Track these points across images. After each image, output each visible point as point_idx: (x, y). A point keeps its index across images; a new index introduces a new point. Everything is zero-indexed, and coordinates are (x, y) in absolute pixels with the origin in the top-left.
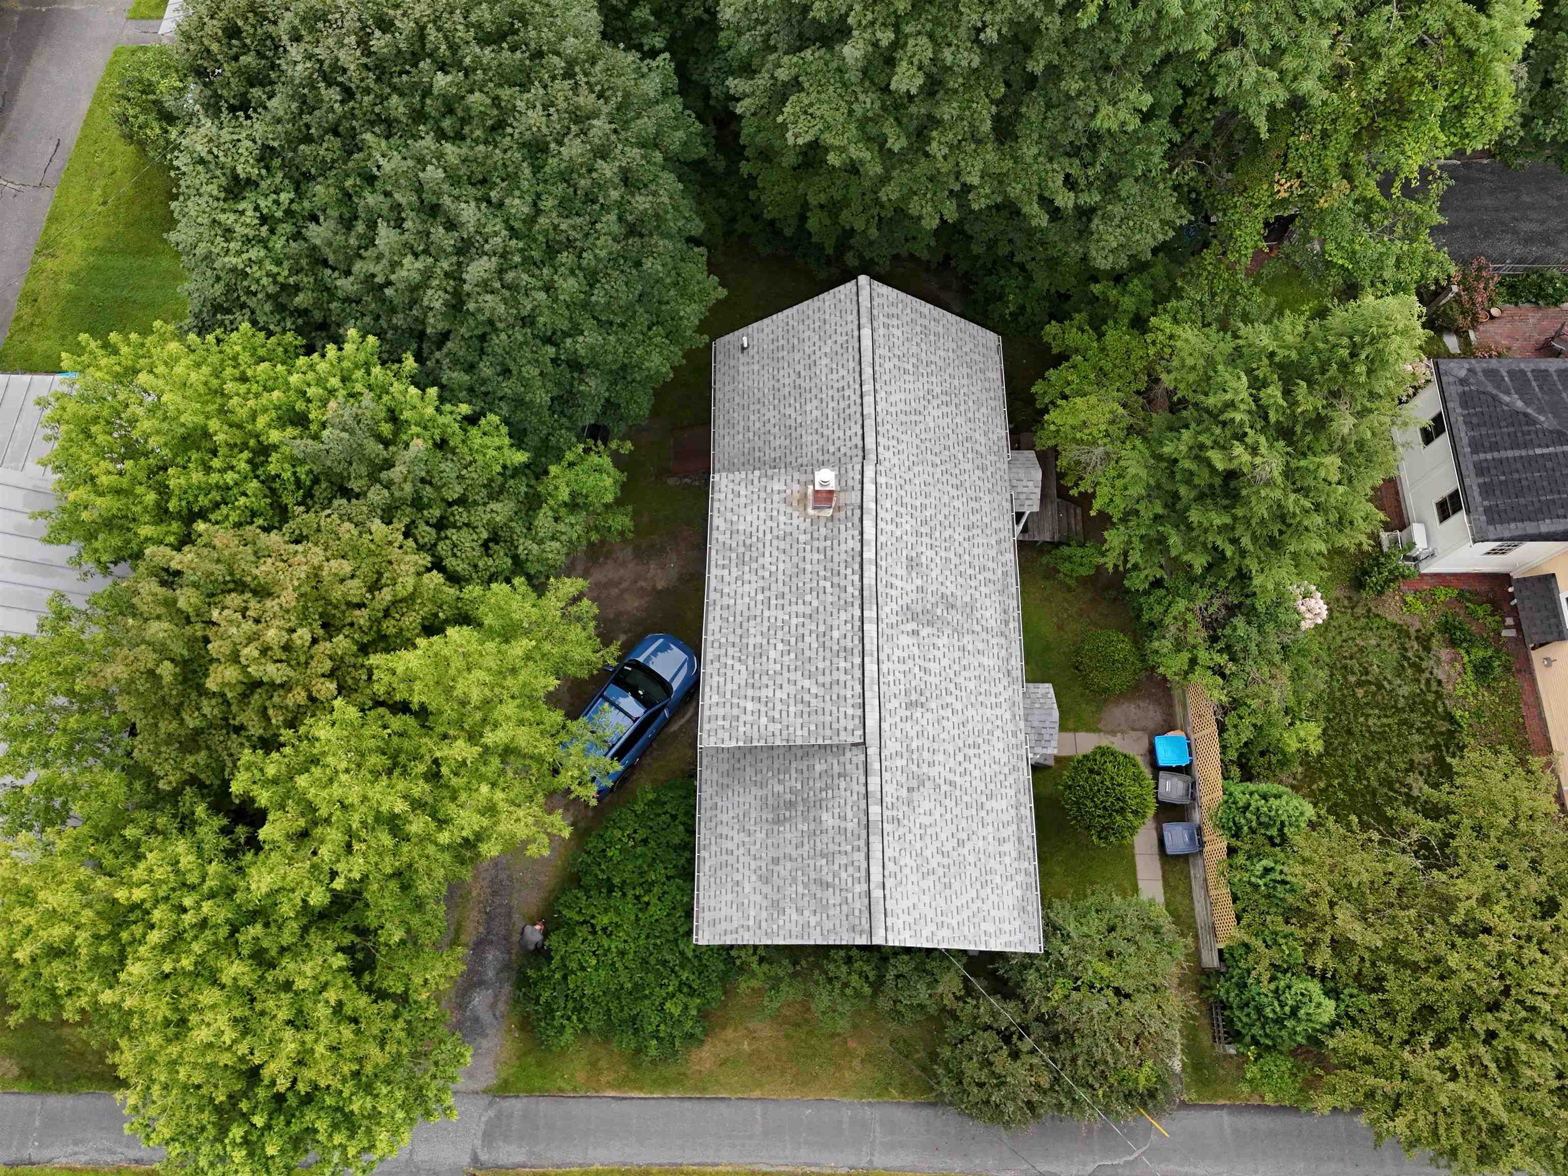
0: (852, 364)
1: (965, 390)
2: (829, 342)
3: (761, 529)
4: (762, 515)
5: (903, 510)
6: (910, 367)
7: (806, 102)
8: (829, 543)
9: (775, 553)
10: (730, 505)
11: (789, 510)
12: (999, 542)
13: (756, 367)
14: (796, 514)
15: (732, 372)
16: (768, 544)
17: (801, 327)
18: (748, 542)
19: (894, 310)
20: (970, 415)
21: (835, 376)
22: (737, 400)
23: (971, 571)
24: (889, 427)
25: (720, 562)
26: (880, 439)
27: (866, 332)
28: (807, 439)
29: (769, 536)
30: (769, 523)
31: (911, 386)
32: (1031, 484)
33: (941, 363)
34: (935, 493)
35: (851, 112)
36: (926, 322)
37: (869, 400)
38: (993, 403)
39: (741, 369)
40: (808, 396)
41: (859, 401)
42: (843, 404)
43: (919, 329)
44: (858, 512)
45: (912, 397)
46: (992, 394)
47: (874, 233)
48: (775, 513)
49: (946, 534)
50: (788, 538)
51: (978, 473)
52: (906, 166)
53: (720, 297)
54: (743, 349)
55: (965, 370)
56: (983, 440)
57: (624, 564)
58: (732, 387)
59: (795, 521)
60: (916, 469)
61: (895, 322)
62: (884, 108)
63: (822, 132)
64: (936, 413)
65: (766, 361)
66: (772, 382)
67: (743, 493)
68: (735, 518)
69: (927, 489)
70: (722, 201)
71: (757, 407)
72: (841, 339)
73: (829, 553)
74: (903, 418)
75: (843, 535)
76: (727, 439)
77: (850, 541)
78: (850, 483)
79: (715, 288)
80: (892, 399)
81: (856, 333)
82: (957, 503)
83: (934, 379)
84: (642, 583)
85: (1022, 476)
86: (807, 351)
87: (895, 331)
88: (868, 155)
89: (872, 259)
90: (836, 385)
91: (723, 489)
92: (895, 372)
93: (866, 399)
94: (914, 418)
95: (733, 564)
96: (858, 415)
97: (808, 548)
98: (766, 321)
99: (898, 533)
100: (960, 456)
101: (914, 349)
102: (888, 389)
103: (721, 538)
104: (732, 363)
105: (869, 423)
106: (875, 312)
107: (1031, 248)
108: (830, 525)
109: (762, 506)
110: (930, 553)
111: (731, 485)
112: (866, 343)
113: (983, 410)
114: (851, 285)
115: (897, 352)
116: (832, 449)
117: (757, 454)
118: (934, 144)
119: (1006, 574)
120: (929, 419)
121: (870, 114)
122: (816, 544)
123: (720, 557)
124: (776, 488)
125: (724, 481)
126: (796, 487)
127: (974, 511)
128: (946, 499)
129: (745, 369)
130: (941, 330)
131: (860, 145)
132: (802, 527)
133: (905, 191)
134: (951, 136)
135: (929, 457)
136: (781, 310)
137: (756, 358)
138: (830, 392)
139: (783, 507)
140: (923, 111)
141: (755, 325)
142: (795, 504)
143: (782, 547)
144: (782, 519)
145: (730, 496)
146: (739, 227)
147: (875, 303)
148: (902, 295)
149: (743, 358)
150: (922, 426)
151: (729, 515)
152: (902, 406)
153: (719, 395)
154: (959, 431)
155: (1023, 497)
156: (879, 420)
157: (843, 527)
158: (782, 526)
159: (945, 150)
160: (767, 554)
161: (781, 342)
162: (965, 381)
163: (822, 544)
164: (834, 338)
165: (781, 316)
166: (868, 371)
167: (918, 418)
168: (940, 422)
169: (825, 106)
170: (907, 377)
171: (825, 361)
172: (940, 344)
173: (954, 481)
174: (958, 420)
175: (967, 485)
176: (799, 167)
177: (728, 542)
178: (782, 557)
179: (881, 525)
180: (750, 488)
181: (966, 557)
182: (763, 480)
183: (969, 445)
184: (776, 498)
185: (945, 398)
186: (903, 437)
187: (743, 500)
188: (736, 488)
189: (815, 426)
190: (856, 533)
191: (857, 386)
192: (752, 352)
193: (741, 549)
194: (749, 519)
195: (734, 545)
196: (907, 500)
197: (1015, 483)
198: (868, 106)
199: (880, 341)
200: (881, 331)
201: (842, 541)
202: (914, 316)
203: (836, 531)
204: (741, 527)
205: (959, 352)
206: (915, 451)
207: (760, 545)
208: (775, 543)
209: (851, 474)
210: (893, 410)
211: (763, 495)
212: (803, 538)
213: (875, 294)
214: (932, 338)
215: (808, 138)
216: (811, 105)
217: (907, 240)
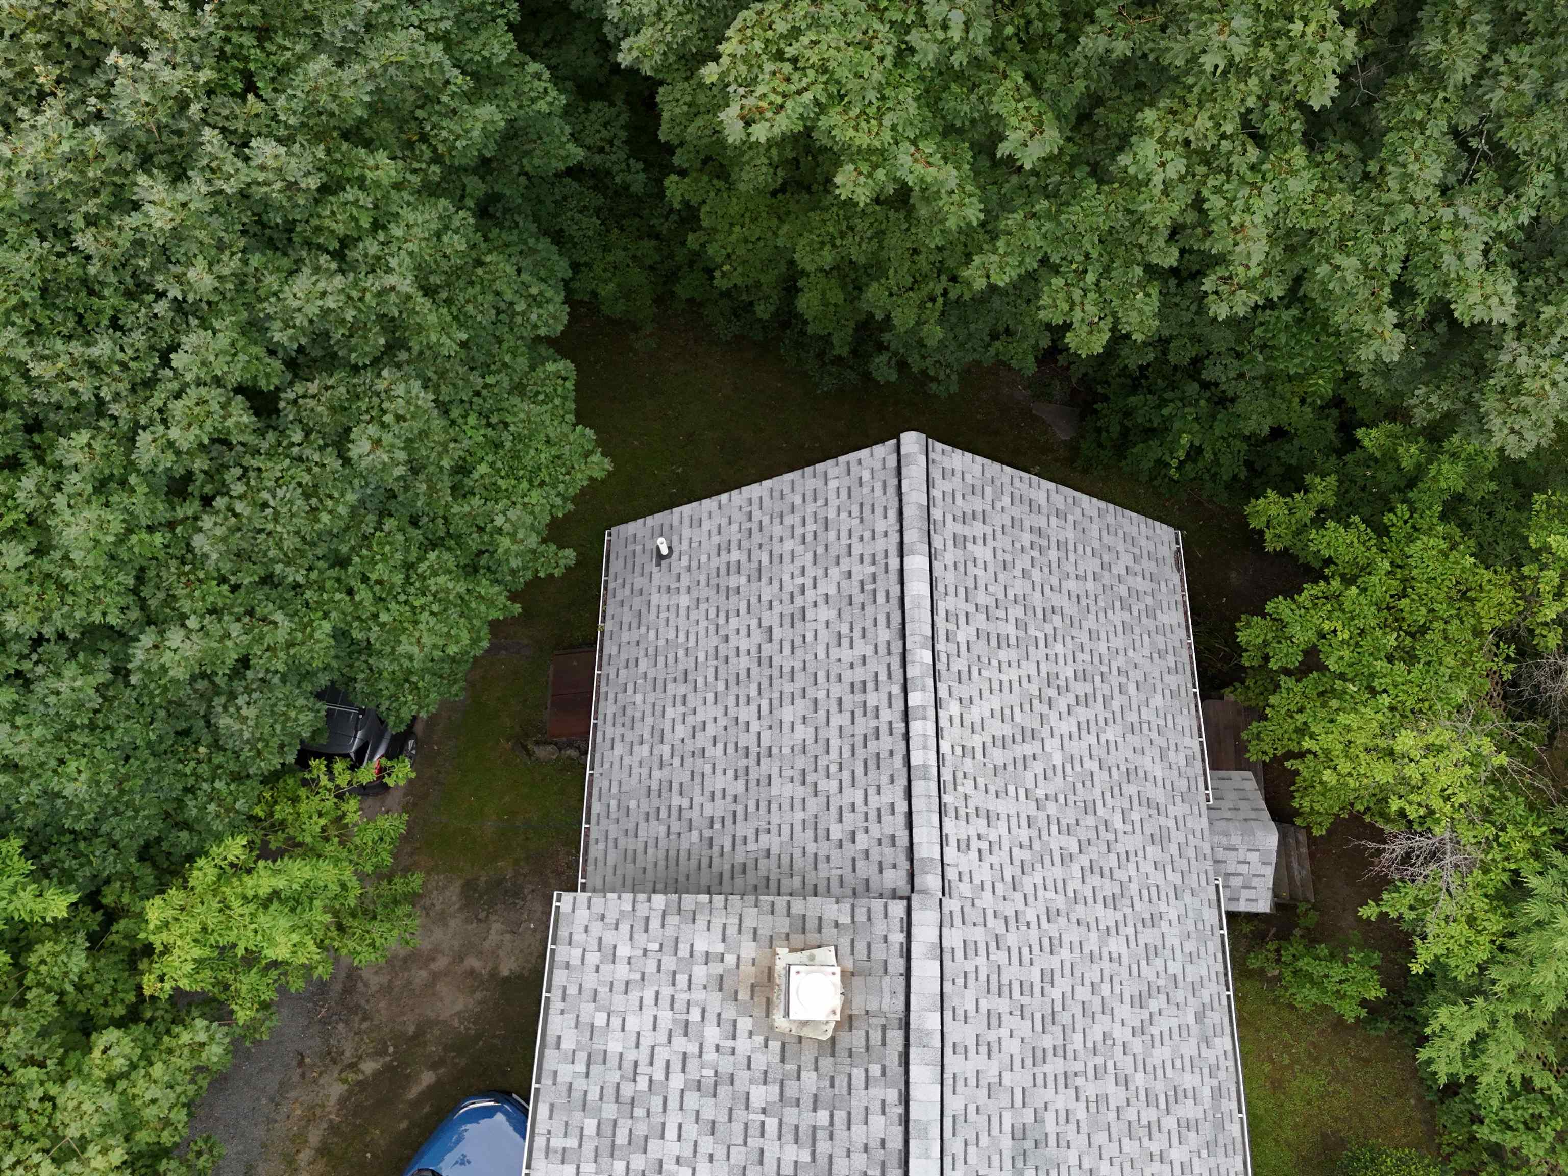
0: (884, 635)
1: (1121, 660)
2: (834, 572)
3: (662, 1055)
4: (666, 1017)
5: (1002, 1005)
6: (1011, 629)
7: (781, 27)
8: (823, 1117)
9: (691, 1131)
10: (590, 980)
11: (729, 1013)
12: (1199, 1017)
13: (684, 600)
14: (744, 1024)
15: (637, 602)
16: (673, 1103)
17: (777, 530)
18: (627, 1090)
19: (977, 504)
20: (1132, 717)
21: (846, 655)
22: (643, 665)
23: (1150, 1115)
24: (967, 787)
25: (557, 1142)
26: (949, 825)
27: (917, 563)
28: (782, 789)
29: (677, 1081)
30: (680, 1043)
31: (1012, 674)
32: (1253, 857)
33: (1071, 609)
34: (1072, 935)
35: (904, 52)
36: (1041, 522)
37: (921, 728)
38: (1172, 680)
39: (655, 599)
40: (788, 688)
41: (899, 726)
42: (863, 725)
43: (1026, 538)
44: (896, 1036)
45: (1014, 699)
46: (1171, 661)
47: (935, 333)
48: (695, 1015)
49: (1096, 1034)
50: (724, 1091)
51: (1153, 852)
52: (1042, 205)
53: (599, 474)
54: (660, 557)
55: (1118, 617)
56: (1158, 771)
57: (442, 919)
58: (635, 635)
59: (743, 1045)
60: (1027, 883)
61: (978, 529)
62: (998, 45)
63: (821, 108)
64: (1066, 726)
65: (705, 592)
66: (714, 641)
67: (624, 951)
68: (600, 1019)
69: (1051, 929)
70: (648, 245)
71: (682, 689)
72: (863, 571)
73: (823, 1147)
74: (997, 756)
75: (859, 1100)
76: (619, 749)
77: (877, 1120)
78: (879, 952)
79: (587, 454)
80: (974, 714)
81: (894, 563)
82: (1116, 945)
83: (1059, 648)
84: (473, 962)
85: (1236, 840)
86: (788, 586)
87: (981, 552)
88: (949, 176)
89: (924, 372)
90: (848, 676)
91: (579, 937)
92: (980, 647)
93: (916, 727)
94: (1020, 750)
95: (589, 1148)
96: (898, 761)
97: (772, 1124)
98: (708, 504)
99: (991, 1071)
100: (1117, 821)
101: (1019, 587)
102: (963, 691)
103: (566, 1072)
104: (639, 582)
105: (924, 789)
106: (936, 514)
107: (1239, 356)
108: (826, 1063)
109: (667, 991)
110: (1062, 1100)
111: (596, 928)
112: (918, 588)
113: (1157, 701)
114: (883, 451)
115: (982, 598)
116: (836, 834)
117: (676, 801)
118: (1147, 149)
119: (1217, 1093)
120: (1052, 745)
121: (958, 59)
122: (791, 1115)
123: (557, 1126)
124: (701, 947)
125: (582, 914)
126: (749, 950)
127: (1150, 952)
128: (1093, 941)
129: (664, 600)
130: (1070, 535)
131: (928, 147)
132: (760, 1062)
133: (1032, 264)
134: (1203, 122)
135: (1056, 841)
136: (738, 486)
137: (685, 580)
138: (836, 690)
139: (714, 1001)
140: (1121, 48)
141: (687, 509)
142: (744, 995)
143: (707, 1114)
144: (712, 1034)
145: (593, 958)
146: (682, 291)
147: (936, 493)
148: (994, 468)
149: (659, 577)
150: (1038, 767)
151: (587, 1008)
152: (997, 728)
153: (610, 648)
154: (1111, 760)
155: (1236, 882)
156: (947, 776)
157: (858, 1074)
158: (710, 1055)
159: (1177, 167)
160: (671, 1133)
161: (735, 555)
162: (1119, 642)
163: (807, 1119)
164: (845, 565)
165: (737, 498)
166: (921, 656)
167: (1029, 749)
168: (1077, 748)
169: (833, 37)
170: (1004, 655)
171: (825, 613)
172: (1069, 567)
173: (1108, 888)
174: (1110, 734)
175: (1134, 888)
176: (783, 190)
177: (580, 1084)
178: (707, 1144)
179: (953, 1063)
180: (640, 937)
181: (1139, 1079)
182: (673, 920)
183: (1131, 790)
184: (700, 972)
185: (1081, 688)
186: (1002, 806)
187: (622, 972)
188: (609, 938)
189: (801, 762)
190: (892, 1095)
191: (896, 690)
192: (678, 564)
193: (610, 1110)
194: (633, 1023)
195: (594, 1095)
196: (1012, 973)
197: (1221, 854)
198: (956, 34)
199: (947, 578)
200: (950, 556)
201: (858, 1116)
202: (1016, 511)
203: (841, 1082)
204: (614, 1047)
205: (1107, 579)
206: (1024, 834)
207: (656, 1103)
208: (692, 1100)
209: (880, 927)
210: (976, 741)
211: (669, 963)
212: (760, 1095)
213: (936, 474)
214: (1053, 554)
215: (784, 123)
216: (795, 33)
217: (994, 337)
